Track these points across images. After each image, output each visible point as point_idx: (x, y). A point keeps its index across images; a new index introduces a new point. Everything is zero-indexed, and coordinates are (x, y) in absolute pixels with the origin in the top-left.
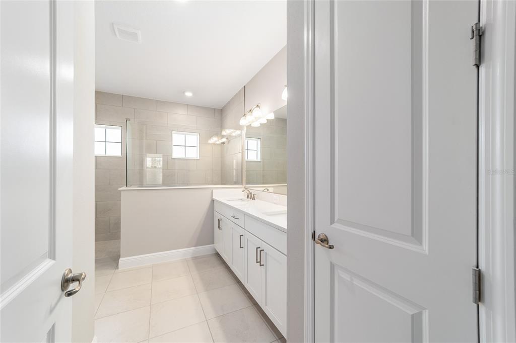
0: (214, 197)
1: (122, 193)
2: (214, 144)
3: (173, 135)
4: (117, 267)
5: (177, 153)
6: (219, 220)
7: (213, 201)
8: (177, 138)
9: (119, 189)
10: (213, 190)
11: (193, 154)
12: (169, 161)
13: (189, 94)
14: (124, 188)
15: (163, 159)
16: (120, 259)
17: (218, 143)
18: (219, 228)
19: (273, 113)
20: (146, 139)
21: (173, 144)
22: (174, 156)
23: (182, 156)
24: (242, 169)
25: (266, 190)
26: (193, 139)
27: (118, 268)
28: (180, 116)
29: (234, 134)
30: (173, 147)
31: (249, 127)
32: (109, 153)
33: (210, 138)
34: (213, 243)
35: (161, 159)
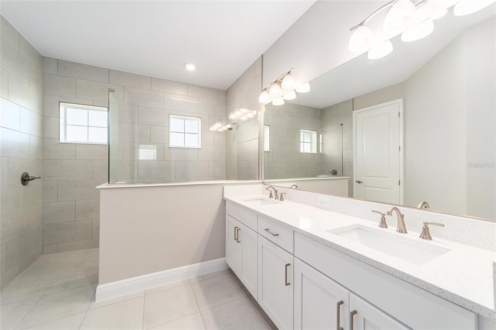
0: (226, 196)
1: (102, 193)
2: (217, 132)
3: (171, 120)
4: (93, 299)
5: (175, 141)
6: (237, 230)
7: (224, 201)
8: (175, 123)
9: (97, 187)
10: (226, 188)
11: (194, 142)
12: (164, 151)
13: (191, 68)
14: (106, 185)
15: (157, 151)
16: (99, 287)
17: (220, 130)
18: (236, 239)
19: (308, 83)
20: (138, 124)
21: (171, 131)
22: (172, 144)
23: (180, 144)
24: (259, 159)
25: (294, 187)
26: (194, 125)
27: (95, 301)
28: (179, 97)
29: (244, 118)
30: (170, 133)
31: (269, 106)
32: (92, 140)
33: (212, 124)
34: (225, 256)
35: (155, 150)
